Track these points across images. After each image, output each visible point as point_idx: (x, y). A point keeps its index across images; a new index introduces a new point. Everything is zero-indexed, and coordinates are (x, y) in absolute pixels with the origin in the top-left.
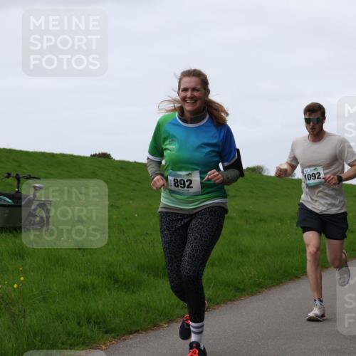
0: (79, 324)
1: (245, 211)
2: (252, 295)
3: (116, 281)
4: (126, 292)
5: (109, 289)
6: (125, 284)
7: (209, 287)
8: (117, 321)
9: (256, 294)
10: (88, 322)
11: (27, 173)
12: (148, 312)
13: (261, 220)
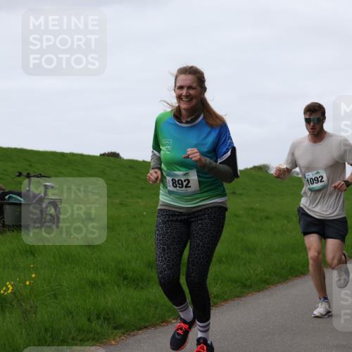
0: (89, 320)
1: (252, 209)
2: (259, 291)
3: (125, 278)
4: (135, 289)
5: (118, 286)
6: (134, 280)
7: (217, 284)
8: (126, 317)
9: (262, 290)
10: (98, 318)
11: (38, 172)
12: (156, 308)
13: (267, 218)
